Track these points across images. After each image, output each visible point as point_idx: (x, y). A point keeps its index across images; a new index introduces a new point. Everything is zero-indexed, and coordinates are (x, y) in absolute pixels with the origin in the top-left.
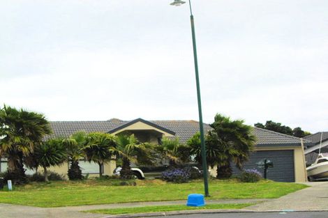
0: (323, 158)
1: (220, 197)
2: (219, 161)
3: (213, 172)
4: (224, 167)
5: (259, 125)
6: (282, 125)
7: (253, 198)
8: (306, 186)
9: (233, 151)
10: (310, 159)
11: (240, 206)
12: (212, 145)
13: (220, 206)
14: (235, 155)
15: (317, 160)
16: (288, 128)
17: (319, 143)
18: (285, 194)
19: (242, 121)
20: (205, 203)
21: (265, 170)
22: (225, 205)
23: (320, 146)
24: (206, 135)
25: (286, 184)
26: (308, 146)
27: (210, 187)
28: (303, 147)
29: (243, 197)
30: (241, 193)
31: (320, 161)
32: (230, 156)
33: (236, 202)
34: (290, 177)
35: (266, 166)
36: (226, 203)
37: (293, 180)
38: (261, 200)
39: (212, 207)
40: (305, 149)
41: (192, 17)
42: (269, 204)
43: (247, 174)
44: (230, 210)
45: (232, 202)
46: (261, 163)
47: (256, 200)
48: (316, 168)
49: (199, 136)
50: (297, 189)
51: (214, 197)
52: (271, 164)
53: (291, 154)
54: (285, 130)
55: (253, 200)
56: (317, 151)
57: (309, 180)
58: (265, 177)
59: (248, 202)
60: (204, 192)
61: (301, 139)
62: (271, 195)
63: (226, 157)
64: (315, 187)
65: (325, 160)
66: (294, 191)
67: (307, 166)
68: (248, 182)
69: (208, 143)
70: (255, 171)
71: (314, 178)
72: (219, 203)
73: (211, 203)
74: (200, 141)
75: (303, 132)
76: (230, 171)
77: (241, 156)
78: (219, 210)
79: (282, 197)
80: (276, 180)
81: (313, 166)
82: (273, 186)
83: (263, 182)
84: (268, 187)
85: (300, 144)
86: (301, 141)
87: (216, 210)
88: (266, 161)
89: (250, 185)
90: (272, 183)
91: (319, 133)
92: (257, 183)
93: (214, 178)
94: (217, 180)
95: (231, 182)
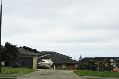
0: (43, 60)
2: (6, 59)
3: (3, 64)
4: (7, 62)
5: (21, 47)
6: (29, 48)
7: (18, 74)
8: (36, 70)
9: (11, 56)
10: (38, 61)
13: (5, 76)
14: (12, 58)
17: (42, 55)
19: (16, 46)
21: (22, 64)
23: (42, 56)
25: (30, 69)
26: (38, 56)
27: (2, 69)
29: (13, 73)
30: (13, 72)
31: (42, 62)
32: (10, 58)
33: (11, 75)
35: (23, 62)
36: (7, 75)
37: (32, 68)
38: (20, 75)
40: (37, 57)
41: (1, 6)
42: (23, 76)
43: (16, 65)
44: (8, 78)
45: (9, 75)
46: (21, 61)
50: (33, 71)
51: (3, 73)
53: (32, 58)
54: (30, 50)
55: (17, 74)
56: (41, 58)
57: (38, 68)
58: (22, 66)
59: (15, 75)
62: (24, 73)
63: (8, 58)
64: (40, 71)
65: (44, 61)
66: (32, 72)
67: (37, 63)
68: (16, 68)
69: (2, 53)
70: (19, 64)
73: (2, 75)
75: (36, 51)
76: (9, 63)
77: (14, 58)
78: (5, 78)
79: (28, 74)
80: (26, 68)
81: (39, 63)
82: (25, 70)
83: (22, 68)
84: (23, 70)
86: (36, 54)
87: (3, 78)
88: (23, 60)
89: (16, 69)
90: (24, 68)
91: (42, 52)
92: (19, 68)
93: (3, 66)
94: (5, 67)
95: (10, 67)
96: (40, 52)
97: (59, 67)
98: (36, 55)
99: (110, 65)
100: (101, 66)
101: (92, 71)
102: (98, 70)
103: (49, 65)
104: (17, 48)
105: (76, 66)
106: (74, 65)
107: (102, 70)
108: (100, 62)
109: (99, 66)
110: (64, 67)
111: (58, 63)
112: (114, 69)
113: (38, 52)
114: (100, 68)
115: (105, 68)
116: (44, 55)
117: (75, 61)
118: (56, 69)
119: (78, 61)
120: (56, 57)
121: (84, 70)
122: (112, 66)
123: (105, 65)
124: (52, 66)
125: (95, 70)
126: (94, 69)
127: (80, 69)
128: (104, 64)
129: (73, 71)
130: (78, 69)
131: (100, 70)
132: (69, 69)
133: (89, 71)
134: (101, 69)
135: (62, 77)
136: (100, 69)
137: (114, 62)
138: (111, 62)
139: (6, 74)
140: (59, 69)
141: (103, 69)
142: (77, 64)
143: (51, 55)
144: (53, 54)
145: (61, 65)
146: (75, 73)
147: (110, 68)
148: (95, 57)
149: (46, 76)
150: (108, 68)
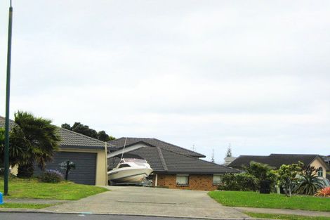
0: (125, 163)
1: (19, 196)
2: (21, 159)
3: (14, 170)
4: (26, 166)
5: (66, 126)
7: (54, 199)
8: (106, 190)
9: (36, 151)
10: (112, 164)
11: (39, 206)
12: (16, 142)
13: (19, 206)
14: (38, 155)
15: (119, 165)
16: (94, 131)
17: (122, 148)
18: (85, 197)
19: (50, 122)
20: (4, 202)
21: (67, 172)
22: (24, 205)
23: (123, 152)
24: (11, 131)
25: (87, 186)
26: (111, 150)
27: (10, 185)
28: (106, 151)
29: (42, 197)
30: (41, 193)
31: (121, 166)
32: (33, 155)
33: (36, 202)
34: (91, 180)
35: (69, 167)
36: (26, 202)
37: (94, 184)
38: (61, 201)
39: (11, 206)
40: (108, 153)
41: (11, 9)
42: (68, 205)
43: (49, 174)
44: (28, 210)
45: (31, 202)
46: (64, 164)
47: (56, 201)
48: (117, 172)
49: (3, 132)
50: (98, 192)
51: (13, 196)
52: (73, 166)
53: (95, 156)
55: (52, 201)
56: (119, 156)
57: (109, 184)
58: (66, 178)
59: (47, 202)
60: (3, 190)
61: (105, 143)
62: (71, 197)
63: (29, 156)
64: (115, 191)
65: (127, 166)
66: (93, 194)
67: (109, 170)
68: (48, 182)
69: (12, 140)
70: (57, 172)
71: (114, 182)
72: (18, 202)
74: (3, 137)
75: (107, 136)
76: (32, 170)
77: (44, 156)
78: (18, 209)
79: (82, 200)
80: (77, 182)
81: (114, 170)
82: (74, 188)
83: (63, 184)
84: (68, 189)
85: (104, 148)
86: (106, 145)
87: (13, 209)
88: (68, 162)
89: (51, 186)
90: (73, 184)
91: (123, 139)
92: (59, 184)
93: (14, 177)
94: (18, 179)
95: (32, 181)
96: (117, 138)
97: (168, 181)
98: (106, 146)
99: (311, 177)
100: (286, 179)
101: (261, 193)
102: (276, 192)
103: (142, 176)
104: (54, 128)
105: (217, 179)
106: (210, 175)
107: (288, 192)
108: (284, 169)
109: (279, 179)
110: (182, 181)
111: (166, 169)
112: (321, 188)
113: (113, 139)
114: (283, 186)
115: (297, 184)
116: (127, 147)
117: (212, 164)
118: (161, 186)
119: (222, 166)
120: (160, 153)
121: (238, 189)
122: (317, 180)
123: (297, 176)
124: (151, 177)
125: (268, 192)
126: (266, 187)
127: (226, 189)
128: (294, 175)
129: (208, 194)
130: (219, 188)
131: (282, 192)
132: (197, 188)
133: (252, 192)
134: (285, 188)
135: (175, 208)
136: (281, 189)
137: (320, 168)
138: (313, 168)
139: (23, 198)
140: (168, 188)
141: (289, 189)
142: (218, 173)
143: (147, 148)
144: (151, 146)
145: (174, 175)
146: (213, 200)
147: (309, 187)
148: (268, 155)
149: (135, 206)
150: (304, 184)
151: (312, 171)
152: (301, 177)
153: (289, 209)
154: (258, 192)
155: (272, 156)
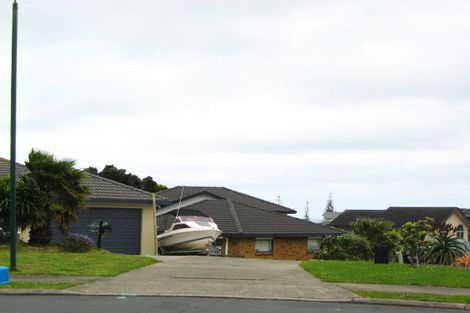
0: (182, 222)
1: (31, 271)
2: (34, 219)
3: (24, 235)
4: (41, 229)
5: (92, 170)
6: (127, 173)
7: (82, 275)
8: (156, 261)
9: (56, 207)
10: (163, 224)
11: (62, 286)
12: (27, 195)
13: (32, 285)
14: (59, 212)
15: (174, 225)
16: (135, 177)
17: (177, 202)
18: (126, 271)
20: (11, 280)
21: (100, 236)
22: (39, 284)
23: (179, 206)
24: (18, 180)
25: (128, 256)
26: (162, 205)
27: (18, 256)
28: (155, 206)
29: (66, 273)
30: (64, 267)
31: (177, 227)
32: (51, 214)
33: (55, 281)
34: (134, 248)
35: (102, 229)
36: (41, 280)
37: (139, 253)
38: (91, 278)
39: (21, 286)
40: (157, 208)
41: (15, 6)
42: (101, 284)
43: (73, 240)
44: (46, 291)
45: (49, 280)
46: (94, 225)
47: (85, 278)
48: (171, 236)
49: (7, 182)
50: (144, 265)
51: (24, 272)
52: (108, 228)
53: (139, 213)
54: (130, 180)
55: (78, 278)
56: (174, 213)
57: (160, 253)
58: (99, 246)
59: (72, 280)
60: (9, 264)
61: (153, 194)
62: (106, 272)
63: (45, 215)
64: (168, 262)
65: (185, 226)
66: (137, 268)
67: (159, 233)
68: (74, 251)
69: (20, 192)
70: (86, 237)
71: (167, 250)
72: (30, 280)
73: (19, 280)
74: (8, 189)
75: (155, 183)
76: (49, 234)
77: (66, 214)
78: (31, 291)
79: (121, 275)
80: (115, 250)
81: (167, 233)
82: (110, 259)
83: (96, 253)
84: (102, 260)
85: (151, 202)
86: (154, 197)
87: (25, 291)
88: (101, 223)
89: (77, 257)
90: (108, 254)
91: (178, 189)
92: (87, 254)
93: (24, 244)
94: (30, 247)
95: (50, 250)
96: (169, 187)
97: (243, 247)
98: (154, 199)
99: (447, 240)
100: (411, 243)
101: (376, 262)
102: (397, 261)
103: (206, 241)
104: (78, 175)
105: (313, 244)
106: (304, 238)
107: (415, 262)
108: (409, 228)
109: (402, 242)
110: (263, 247)
111: (241, 231)
112: (461, 255)
113: (164, 189)
114: (408, 253)
115: (428, 250)
116: (184, 199)
117: (306, 222)
118: (234, 254)
119: (320, 225)
120: (232, 207)
121: (342, 258)
122: (455, 244)
123: (427, 238)
124: (218, 242)
125: (386, 261)
126: (382, 255)
127: (326, 258)
128: (423, 237)
129: (301, 265)
130: (316, 257)
131: (406, 261)
132: (284, 257)
133: (364, 262)
134: (411, 255)
135: (255, 286)
136: (405, 257)
137: (460, 227)
138: (449, 226)
139: (38, 274)
140: (243, 257)
141: (417, 258)
142: (314, 236)
143: (213, 201)
144: (219, 198)
145: (251, 238)
146: (307, 273)
147: (444, 253)
148: (386, 208)
149: (197, 283)
150: (437, 250)
151: (448, 231)
152: (433, 240)
153: (417, 284)
154: (371, 262)
155: (391, 210)
